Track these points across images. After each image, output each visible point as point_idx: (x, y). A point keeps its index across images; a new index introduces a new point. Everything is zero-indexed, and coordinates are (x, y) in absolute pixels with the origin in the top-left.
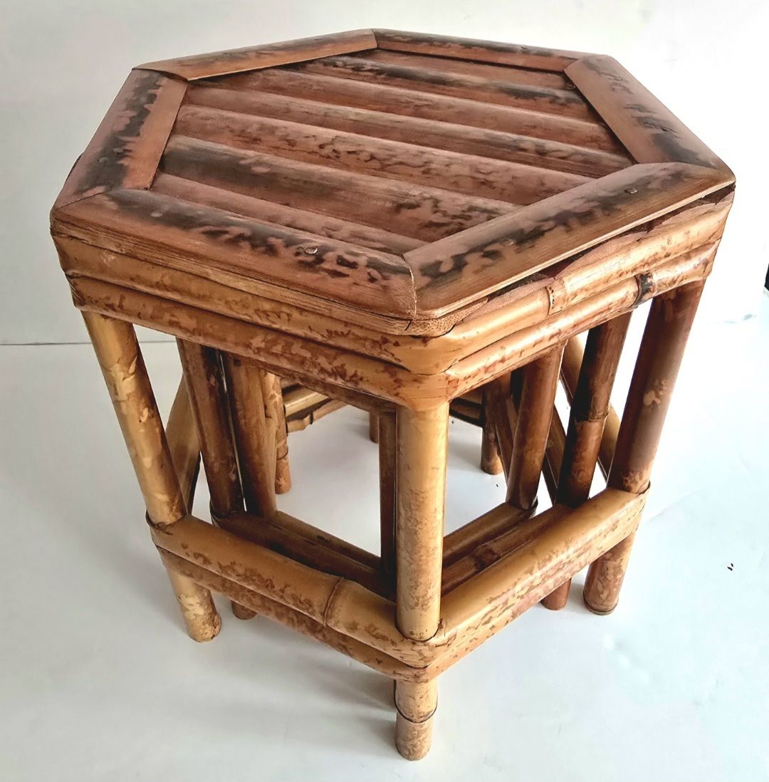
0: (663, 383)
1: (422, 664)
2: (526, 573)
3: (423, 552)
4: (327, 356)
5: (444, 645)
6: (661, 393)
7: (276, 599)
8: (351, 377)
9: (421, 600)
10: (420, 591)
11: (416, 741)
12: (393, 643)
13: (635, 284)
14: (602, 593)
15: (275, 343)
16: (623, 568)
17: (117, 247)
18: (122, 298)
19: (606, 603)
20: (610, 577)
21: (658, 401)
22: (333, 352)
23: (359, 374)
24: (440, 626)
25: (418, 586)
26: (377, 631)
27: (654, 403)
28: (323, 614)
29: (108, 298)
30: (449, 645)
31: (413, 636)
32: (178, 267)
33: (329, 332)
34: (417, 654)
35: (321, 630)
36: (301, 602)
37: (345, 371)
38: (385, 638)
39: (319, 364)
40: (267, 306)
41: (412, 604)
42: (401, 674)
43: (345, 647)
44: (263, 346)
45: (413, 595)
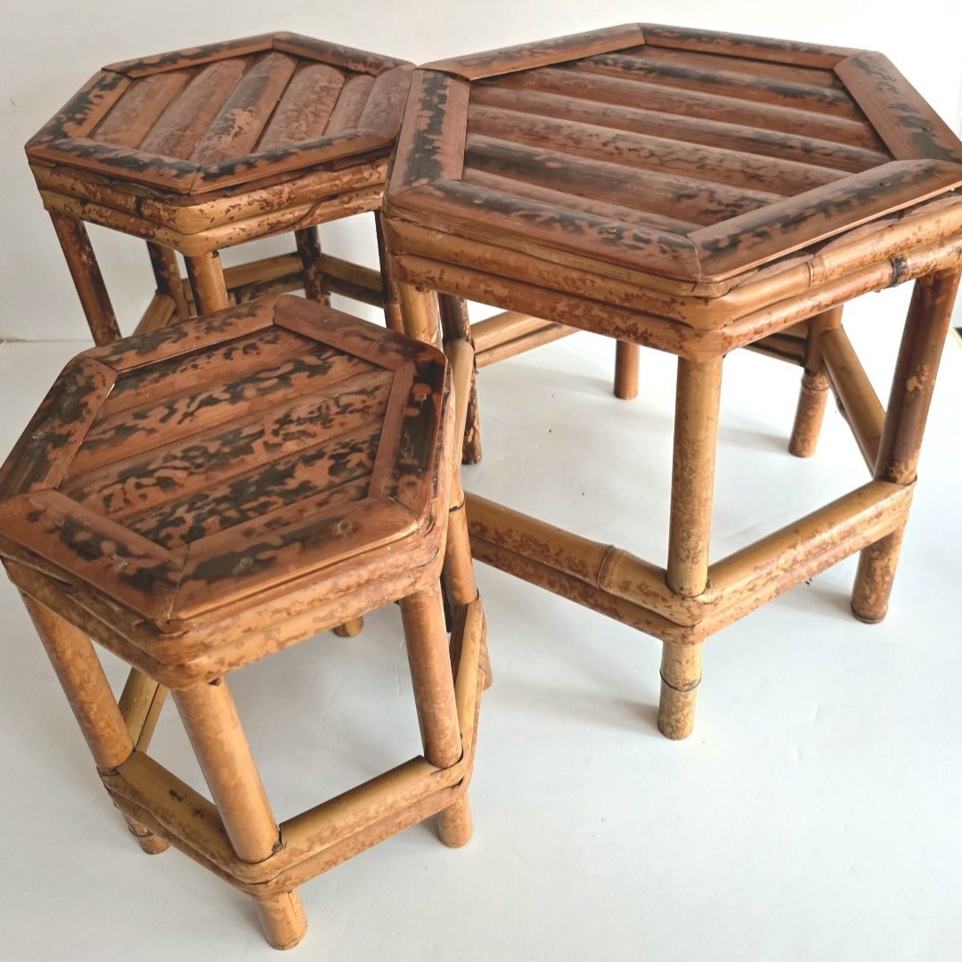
0: (925, 368)
1: (689, 622)
2: (790, 547)
3: (696, 500)
4: (622, 317)
5: (711, 603)
6: (923, 379)
7: (551, 564)
8: (642, 334)
9: (692, 551)
10: (692, 543)
11: (680, 715)
12: (664, 600)
13: (891, 267)
14: (870, 597)
15: (577, 307)
16: (891, 569)
17: (446, 228)
18: (442, 272)
19: (874, 609)
20: (878, 579)
21: (921, 387)
22: (627, 314)
23: (649, 331)
24: (708, 586)
25: (689, 537)
26: (649, 589)
27: (916, 388)
28: (597, 575)
29: (430, 272)
30: (716, 605)
31: (683, 592)
32: (499, 243)
33: (627, 295)
34: (686, 611)
35: (593, 595)
36: (575, 565)
37: (637, 328)
38: (655, 595)
39: (615, 323)
40: (575, 275)
41: (683, 557)
42: (669, 635)
43: (615, 610)
44: (566, 309)
45: (685, 547)
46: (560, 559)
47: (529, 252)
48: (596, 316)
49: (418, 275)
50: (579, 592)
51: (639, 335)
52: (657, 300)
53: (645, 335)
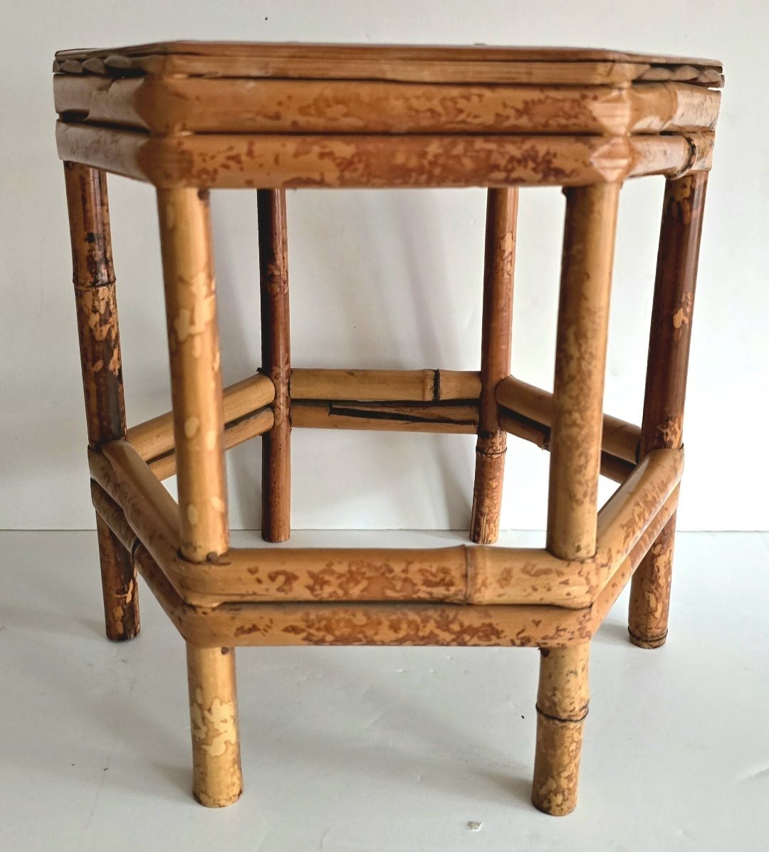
4: (514, 143)
5: (606, 565)
12: (559, 573)
17: (261, 69)
18: (251, 144)
22: (518, 139)
23: (552, 151)
26: (537, 568)
27: (683, 322)
30: (609, 568)
31: (578, 554)
33: (526, 103)
34: (585, 582)
35: (455, 618)
36: (433, 575)
37: (537, 152)
38: (547, 572)
39: (507, 152)
40: (455, 92)
41: (580, 496)
42: (564, 630)
43: (490, 625)
44: (441, 151)
45: (583, 480)
46: (409, 575)
47: (389, 76)
48: (483, 149)
49: (213, 157)
50: (437, 622)
51: (540, 160)
52: (564, 100)
53: (547, 158)
